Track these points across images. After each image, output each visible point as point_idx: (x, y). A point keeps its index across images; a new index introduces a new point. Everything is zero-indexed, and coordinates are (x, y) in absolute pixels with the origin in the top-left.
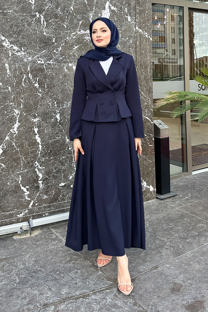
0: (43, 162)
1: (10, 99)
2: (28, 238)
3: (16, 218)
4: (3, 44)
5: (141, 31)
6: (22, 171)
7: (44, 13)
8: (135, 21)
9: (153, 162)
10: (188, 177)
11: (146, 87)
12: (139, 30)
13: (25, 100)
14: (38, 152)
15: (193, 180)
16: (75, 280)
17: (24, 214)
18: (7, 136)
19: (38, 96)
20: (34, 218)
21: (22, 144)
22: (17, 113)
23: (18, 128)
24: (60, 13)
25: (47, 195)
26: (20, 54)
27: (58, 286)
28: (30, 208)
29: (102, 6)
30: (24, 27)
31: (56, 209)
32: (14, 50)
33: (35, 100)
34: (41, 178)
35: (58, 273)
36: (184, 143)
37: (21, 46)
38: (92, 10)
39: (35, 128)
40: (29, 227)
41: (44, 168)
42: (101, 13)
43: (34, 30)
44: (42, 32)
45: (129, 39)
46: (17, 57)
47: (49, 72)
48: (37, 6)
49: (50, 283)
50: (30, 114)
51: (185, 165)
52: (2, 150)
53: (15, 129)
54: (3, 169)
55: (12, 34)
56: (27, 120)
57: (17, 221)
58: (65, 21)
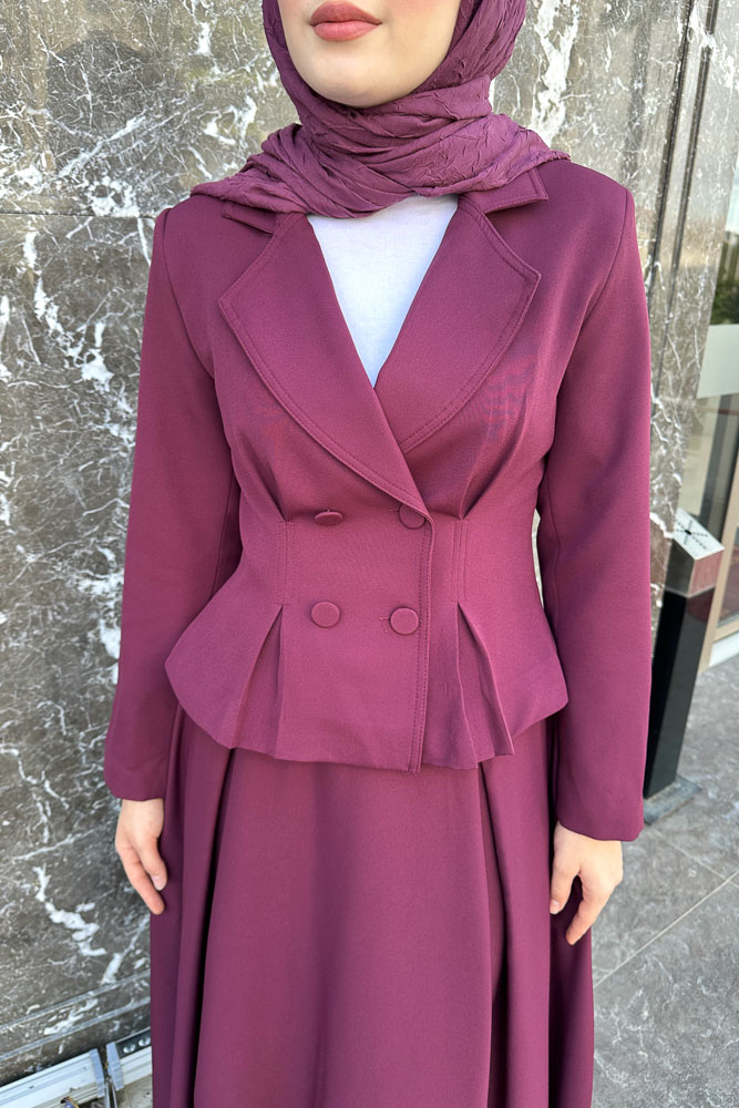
6: (49, 845)
17: (79, 1018)
19: (109, 445)
21: (35, 719)
33: (94, 467)
39: (101, 628)
40: (103, 1087)
56: (50, 591)
57: (46, 1053)
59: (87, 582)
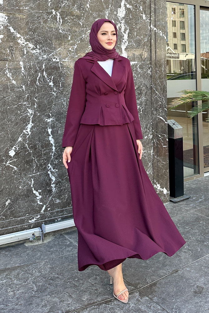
0: (56, 165)
1: (23, 98)
2: (40, 245)
3: (27, 224)
4: (18, 41)
5: (155, 29)
6: (35, 174)
7: (60, 11)
8: (150, 19)
9: (167, 164)
10: (200, 179)
11: (160, 86)
12: (154, 29)
13: (39, 99)
14: (51, 154)
15: (205, 182)
16: (95, 286)
17: (36, 219)
18: (20, 137)
19: (52, 95)
20: (46, 223)
21: (35, 145)
22: (31, 113)
23: (31, 129)
24: (76, 10)
25: (59, 199)
26: (36, 52)
27: (78, 292)
28: (42, 213)
29: (118, 4)
30: (40, 24)
31: (69, 214)
32: (29, 48)
33: (50, 99)
34: (54, 181)
35: (76, 279)
36: (196, 144)
37: (36, 43)
38: (108, 8)
39: (48, 128)
40: (41, 233)
41: (57, 170)
42: (116, 11)
43: (50, 28)
44: (57, 29)
45: (144, 37)
46: (32, 55)
47: (64, 71)
48: (53, 3)
49: (70, 290)
50: (43, 114)
51: (197, 167)
52: (15, 151)
53: (29, 130)
54: (15, 172)
55: (28, 31)
56: (41, 120)
57: (29, 227)
58: (81, 19)
59: (46, 119)
